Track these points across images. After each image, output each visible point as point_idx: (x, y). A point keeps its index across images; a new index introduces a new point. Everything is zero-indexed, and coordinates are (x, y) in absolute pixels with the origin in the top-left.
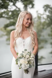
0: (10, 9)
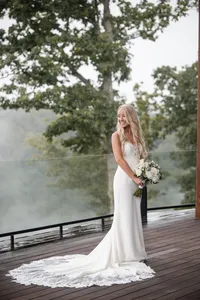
0: (61, 82)
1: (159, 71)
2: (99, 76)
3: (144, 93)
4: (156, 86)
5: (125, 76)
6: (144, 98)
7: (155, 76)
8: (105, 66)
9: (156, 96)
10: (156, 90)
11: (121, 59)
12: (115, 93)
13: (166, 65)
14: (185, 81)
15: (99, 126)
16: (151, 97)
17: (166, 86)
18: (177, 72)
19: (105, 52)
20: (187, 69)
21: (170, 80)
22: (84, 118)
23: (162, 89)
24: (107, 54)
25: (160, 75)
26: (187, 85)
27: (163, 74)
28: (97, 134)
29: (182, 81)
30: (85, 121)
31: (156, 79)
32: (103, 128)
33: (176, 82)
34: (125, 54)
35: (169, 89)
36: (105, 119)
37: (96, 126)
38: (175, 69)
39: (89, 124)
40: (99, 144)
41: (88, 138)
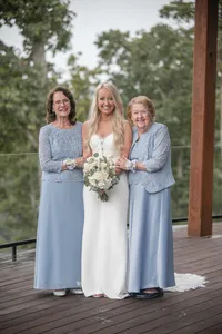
1: (105, 37)
2: (25, 43)
3: (84, 69)
4: (100, 59)
5: (63, 44)
6: (82, 75)
7: (100, 44)
8: (35, 28)
9: (100, 72)
10: (101, 64)
11: (58, 19)
12: (50, 66)
13: (115, 29)
14: (142, 53)
15: (27, 114)
16: (93, 74)
17: (114, 59)
18: (129, 40)
19: (36, 8)
20: (144, 34)
21: (121, 51)
22: (6, 102)
23: (110, 63)
24: (38, 11)
25: (106, 43)
26: (144, 58)
27: (111, 42)
28: (23, 125)
29: (138, 53)
30: (8, 106)
31: (102, 49)
32: (33, 117)
33: (128, 54)
34: (65, 12)
35: (118, 62)
36: (35, 103)
37: (23, 114)
38: (127, 35)
39: (13, 112)
40: (26, 139)
41: (10, 131)
